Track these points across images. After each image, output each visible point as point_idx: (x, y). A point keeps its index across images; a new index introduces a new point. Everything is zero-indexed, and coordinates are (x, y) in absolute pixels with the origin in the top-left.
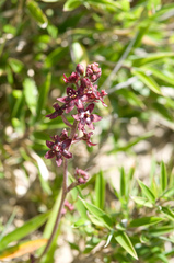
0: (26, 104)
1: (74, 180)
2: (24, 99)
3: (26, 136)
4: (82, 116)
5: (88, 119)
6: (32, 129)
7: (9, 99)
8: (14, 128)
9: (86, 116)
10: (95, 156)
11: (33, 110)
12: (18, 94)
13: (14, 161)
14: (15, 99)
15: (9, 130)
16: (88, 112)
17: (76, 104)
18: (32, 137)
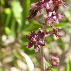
0: (15, 18)
1: (49, 65)
2: (12, 14)
3: (16, 41)
4: (50, 15)
5: (55, 17)
6: (20, 35)
7: (3, 17)
8: (7, 35)
9: (53, 15)
10: (67, 52)
11: (20, 21)
12: (8, 11)
13: (9, 60)
14: (6, 15)
15: (4, 38)
16: (54, 12)
17: (45, 7)
18: (20, 41)
